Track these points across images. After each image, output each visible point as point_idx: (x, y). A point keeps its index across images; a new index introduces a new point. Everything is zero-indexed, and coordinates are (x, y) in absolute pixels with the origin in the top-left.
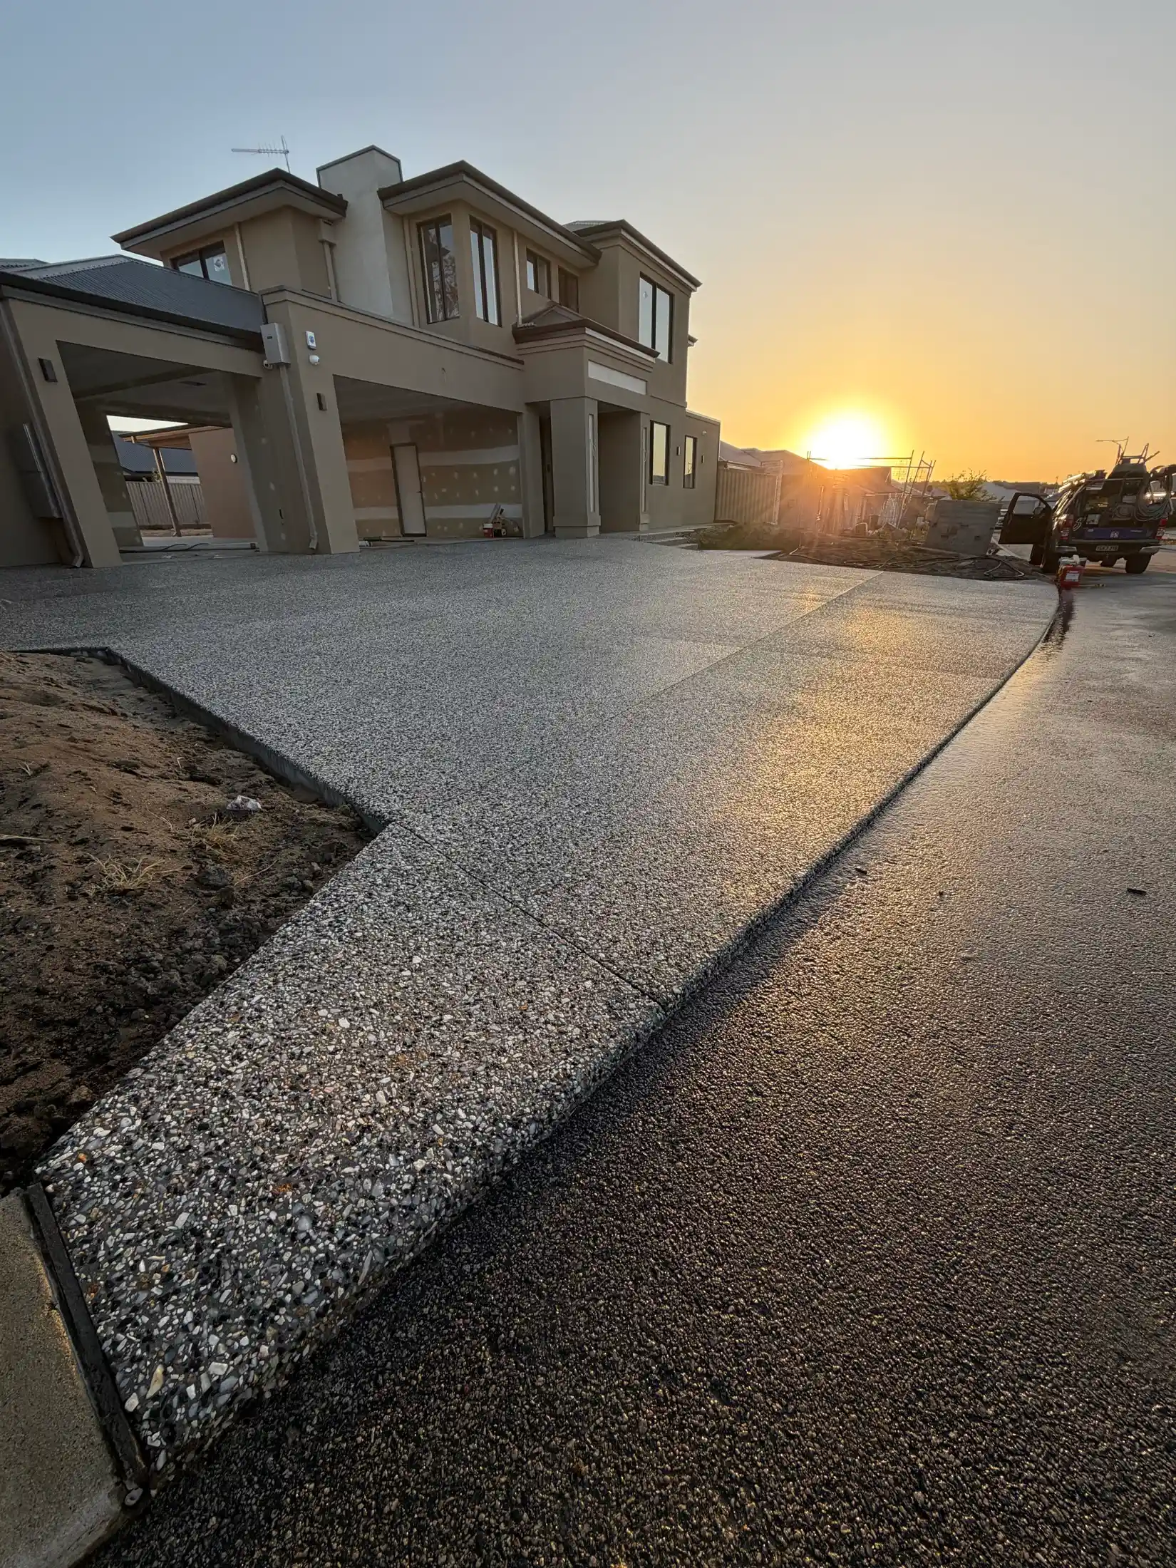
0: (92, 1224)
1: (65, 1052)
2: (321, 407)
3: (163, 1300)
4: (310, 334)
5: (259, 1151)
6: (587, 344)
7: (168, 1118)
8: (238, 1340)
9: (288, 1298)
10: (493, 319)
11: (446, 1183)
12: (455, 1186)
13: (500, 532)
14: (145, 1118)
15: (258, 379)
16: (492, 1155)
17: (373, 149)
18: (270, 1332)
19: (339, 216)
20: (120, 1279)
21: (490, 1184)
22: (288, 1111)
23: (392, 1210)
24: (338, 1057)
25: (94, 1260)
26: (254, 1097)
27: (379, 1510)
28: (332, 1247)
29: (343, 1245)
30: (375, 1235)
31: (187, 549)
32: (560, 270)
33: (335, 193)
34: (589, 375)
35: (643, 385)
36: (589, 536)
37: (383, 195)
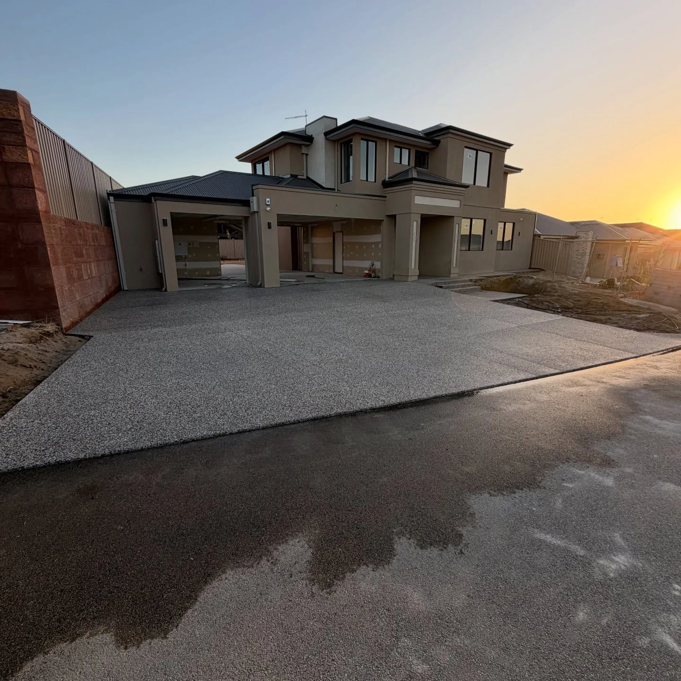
2: (269, 227)
4: (268, 199)
6: (413, 188)
10: (371, 178)
13: (372, 275)
15: (248, 217)
17: (324, 117)
19: (310, 143)
31: (227, 279)
32: (417, 152)
33: (310, 135)
34: (416, 202)
35: (458, 202)
36: (409, 280)
37: (326, 134)
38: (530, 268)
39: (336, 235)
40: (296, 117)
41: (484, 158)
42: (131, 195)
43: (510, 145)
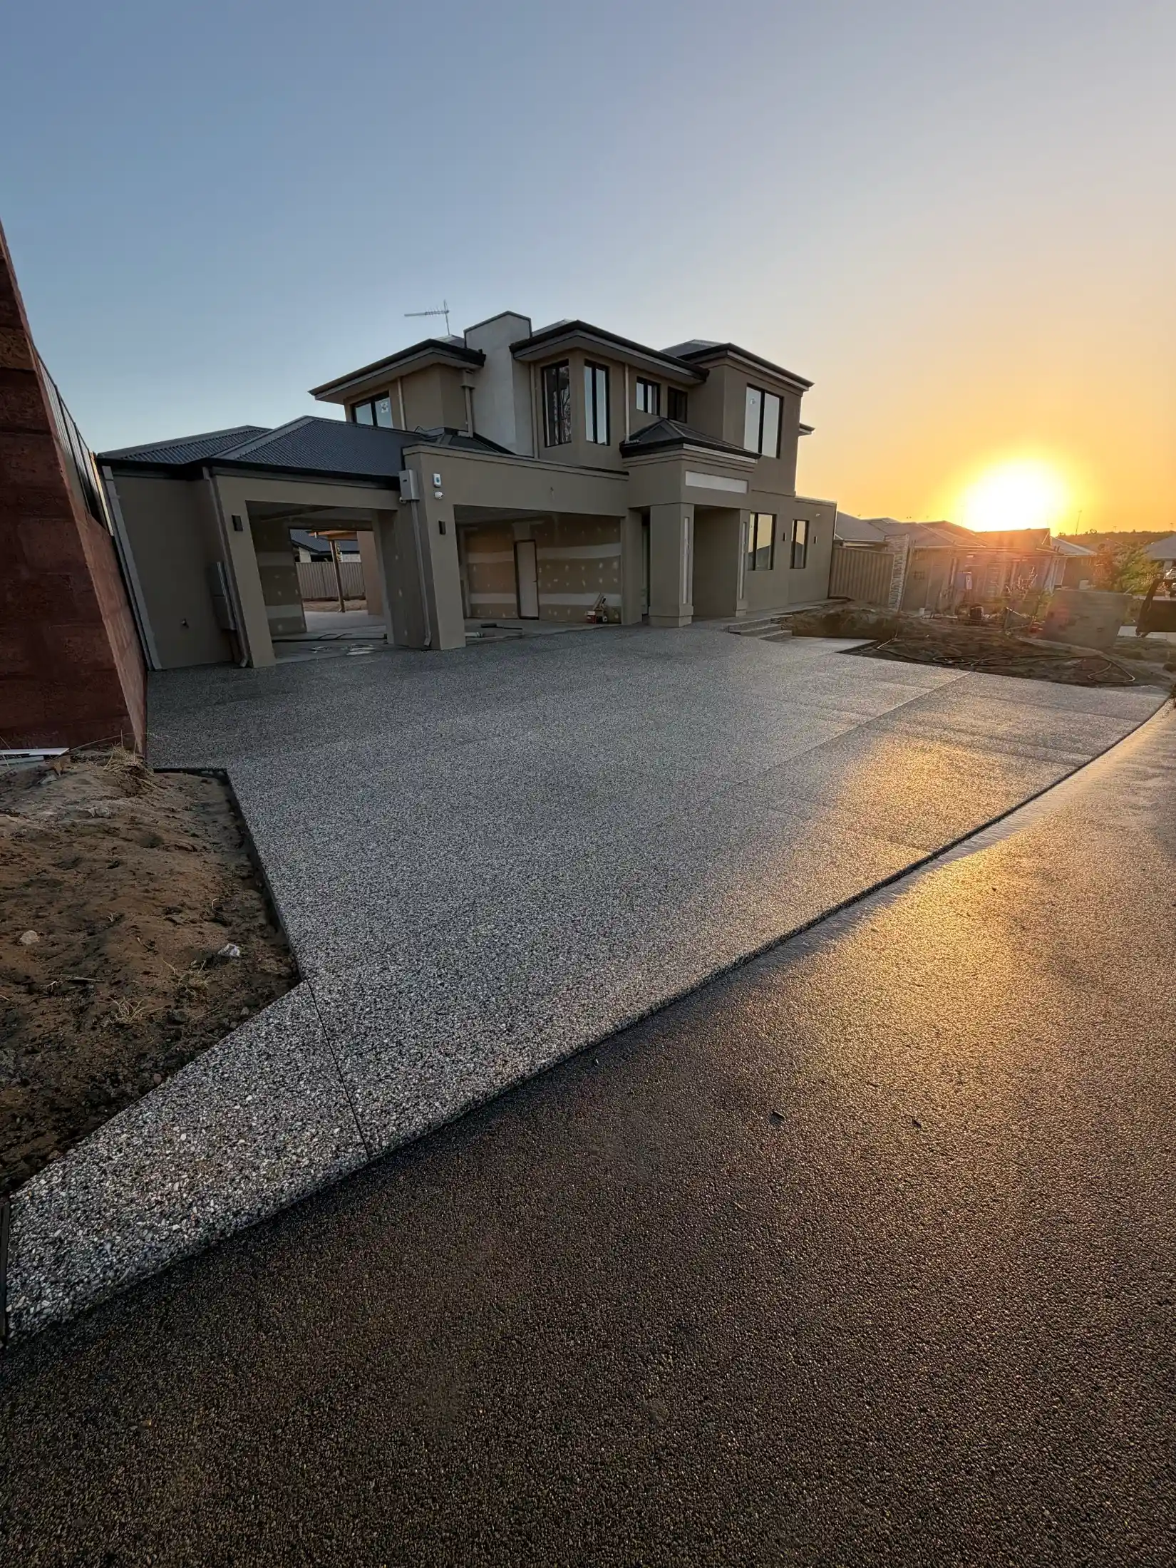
0: (22, 1227)
1: (59, 1128)
2: (442, 531)
3: (36, 1268)
4: (437, 476)
5: (104, 1205)
6: (684, 457)
7: (73, 1180)
8: (58, 1293)
9: (86, 1280)
10: (602, 438)
11: (183, 1240)
12: (187, 1242)
13: (604, 619)
14: (64, 1178)
15: (396, 511)
16: (215, 1229)
17: (508, 313)
18: (72, 1293)
19: (478, 366)
20: (23, 1255)
21: (209, 1245)
22: (128, 1186)
23: (151, 1248)
24: (168, 1158)
25: (17, 1244)
26: (116, 1175)
27: (80, 1376)
28: (115, 1260)
29: (120, 1261)
30: (137, 1259)
31: (336, 639)
32: (670, 390)
33: (477, 349)
34: (687, 484)
35: (744, 484)
36: (680, 625)
37: (515, 349)
38: (829, 598)
39: (521, 547)
40: (426, 314)
41: (772, 403)
42: (147, 463)
43: (808, 384)
